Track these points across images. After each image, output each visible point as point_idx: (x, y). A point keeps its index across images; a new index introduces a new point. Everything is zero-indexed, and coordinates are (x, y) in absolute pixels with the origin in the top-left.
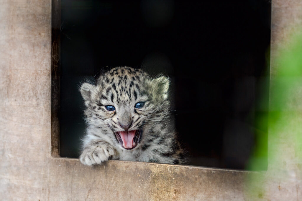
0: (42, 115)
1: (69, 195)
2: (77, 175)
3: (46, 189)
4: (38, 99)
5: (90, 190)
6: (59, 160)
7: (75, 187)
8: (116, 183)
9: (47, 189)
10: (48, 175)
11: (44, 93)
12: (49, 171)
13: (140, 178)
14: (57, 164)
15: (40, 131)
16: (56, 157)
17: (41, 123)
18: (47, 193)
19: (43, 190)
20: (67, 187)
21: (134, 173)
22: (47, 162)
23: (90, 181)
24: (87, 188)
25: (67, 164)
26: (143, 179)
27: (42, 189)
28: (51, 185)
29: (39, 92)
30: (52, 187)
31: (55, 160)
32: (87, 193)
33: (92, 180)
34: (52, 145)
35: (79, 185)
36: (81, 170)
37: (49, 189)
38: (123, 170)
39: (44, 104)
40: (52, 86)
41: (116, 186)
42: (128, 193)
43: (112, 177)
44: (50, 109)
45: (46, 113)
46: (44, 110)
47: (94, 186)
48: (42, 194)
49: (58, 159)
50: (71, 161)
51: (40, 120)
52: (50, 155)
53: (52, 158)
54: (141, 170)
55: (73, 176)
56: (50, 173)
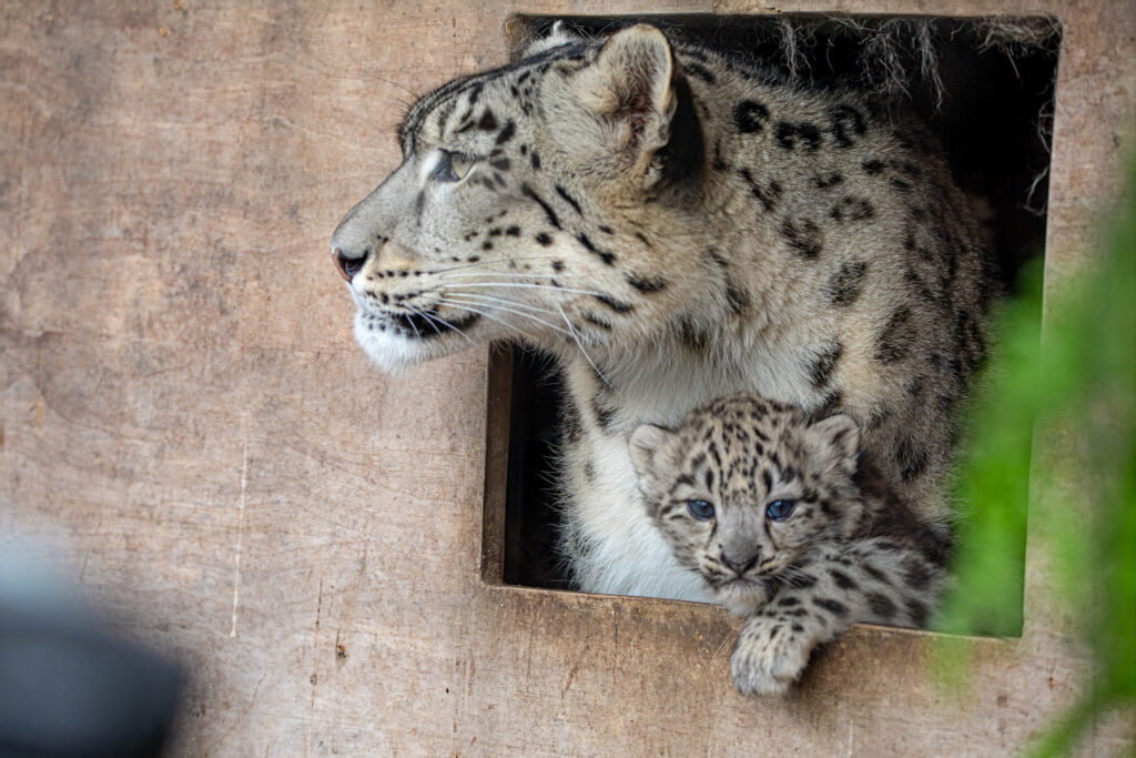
0: (463, 476)
1: (523, 679)
2: (543, 630)
3: (465, 663)
4: (455, 434)
5: (576, 670)
6: (500, 591)
7: (537, 659)
8: (642, 655)
9: (468, 665)
10: (472, 629)
11: (469, 422)
12: (473, 618)
13: (701, 643)
14: (494, 600)
15: (455, 515)
16: (493, 582)
17: (459, 496)
18: (468, 672)
19: (457, 664)
20: (517, 659)
21: (686, 629)
22: (471, 595)
23: (576, 648)
24: (567, 663)
25: (521, 602)
26: (708, 648)
27: (454, 662)
28: (477, 654)
29: (457, 418)
30: (481, 657)
31: (491, 591)
32: (567, 676)
33: (581, 645)
34: (484, 552)
35: (547, 655)
36: (553, 617)
37: (472, 664)
38: (658, 623)
39: (468, 448)
40: (489, 405)
41: (641, 663)
42: (670, 681)
43: (630, 640)
44: (484, 461)
45: (474, 471)
46: (467, 464)
47: (585, 660)
48: (456, 676)
49: (498, 588)
50: (530, 594)
51: (457, 489)
52: (478, 576)
53: (483, 584)
54: (705, 624)
55: (534, 633)
56: (476, 623)
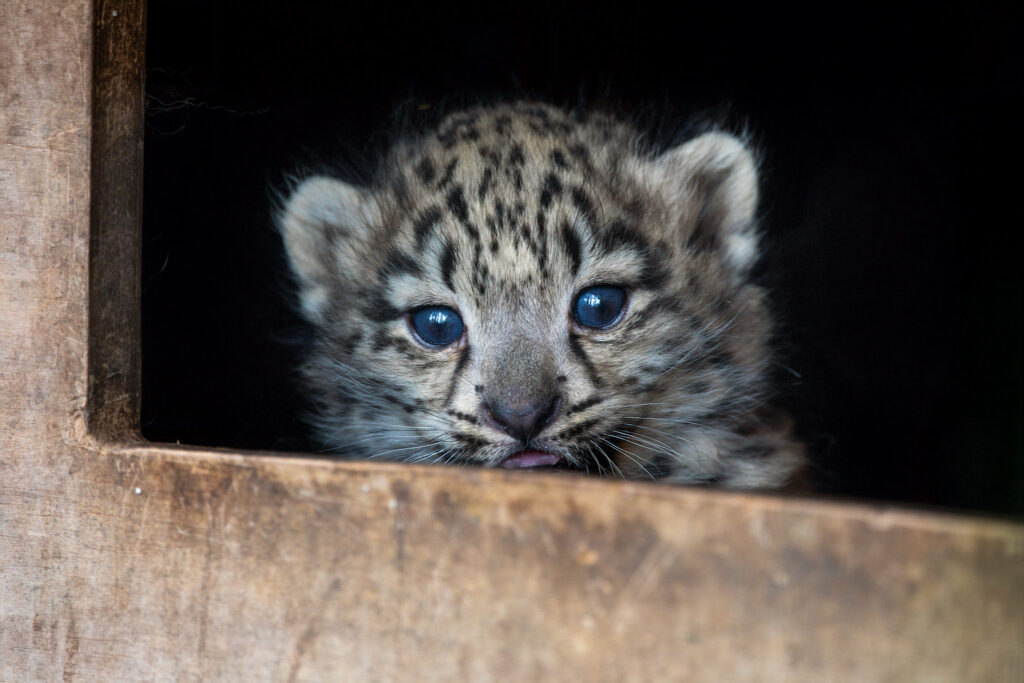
0: (40, 193)
1: (189, 661)
2: (234, 546)
3: (54, 627)
4: (16, 96)
5: (309, 636)
6: (134, 458)
7: (221, 613)
8: (458, 600)
9: (63, 623)
10: (70, 545)
11: (49, 68)
12: (71, 521)
13: (593, 571)
14: (121, 480)
15: (23, 284)
16: (117, 438)
17: (31, 240)
18: (62, 645)
19: (38, 627)
20: (176, 614)
21: (561, 540)
22: (64, 468)
23: (309, 586)
24: (290, 620)
25: (182, 486)
26: (611, 580)
27: (30, 623)
28: (83, 604)
29: (20, 58)
30: (92, 611)
31: (112, 458)
32: (290, 649)
33: (322, 578)
34: (95, 368)
35: (243, 604)
36: (256, 517)
37: (72, 627)
38: (495, 527)
39: (48, 128)
40: (95, 27)
41: (458, 616)
42: (525, 656)
43: (431, 565)
44: (87, 158)
45: (63, 181)
46: (49, 168)
47: (330, 614)
48: (34, 656)
49: (128, 452)
50: (202, 464)
51: (25, 225)
52: (80, 425)
53: (92, 445)
54: (600, 528)
55: (213, 553)
56: (77, 533)
